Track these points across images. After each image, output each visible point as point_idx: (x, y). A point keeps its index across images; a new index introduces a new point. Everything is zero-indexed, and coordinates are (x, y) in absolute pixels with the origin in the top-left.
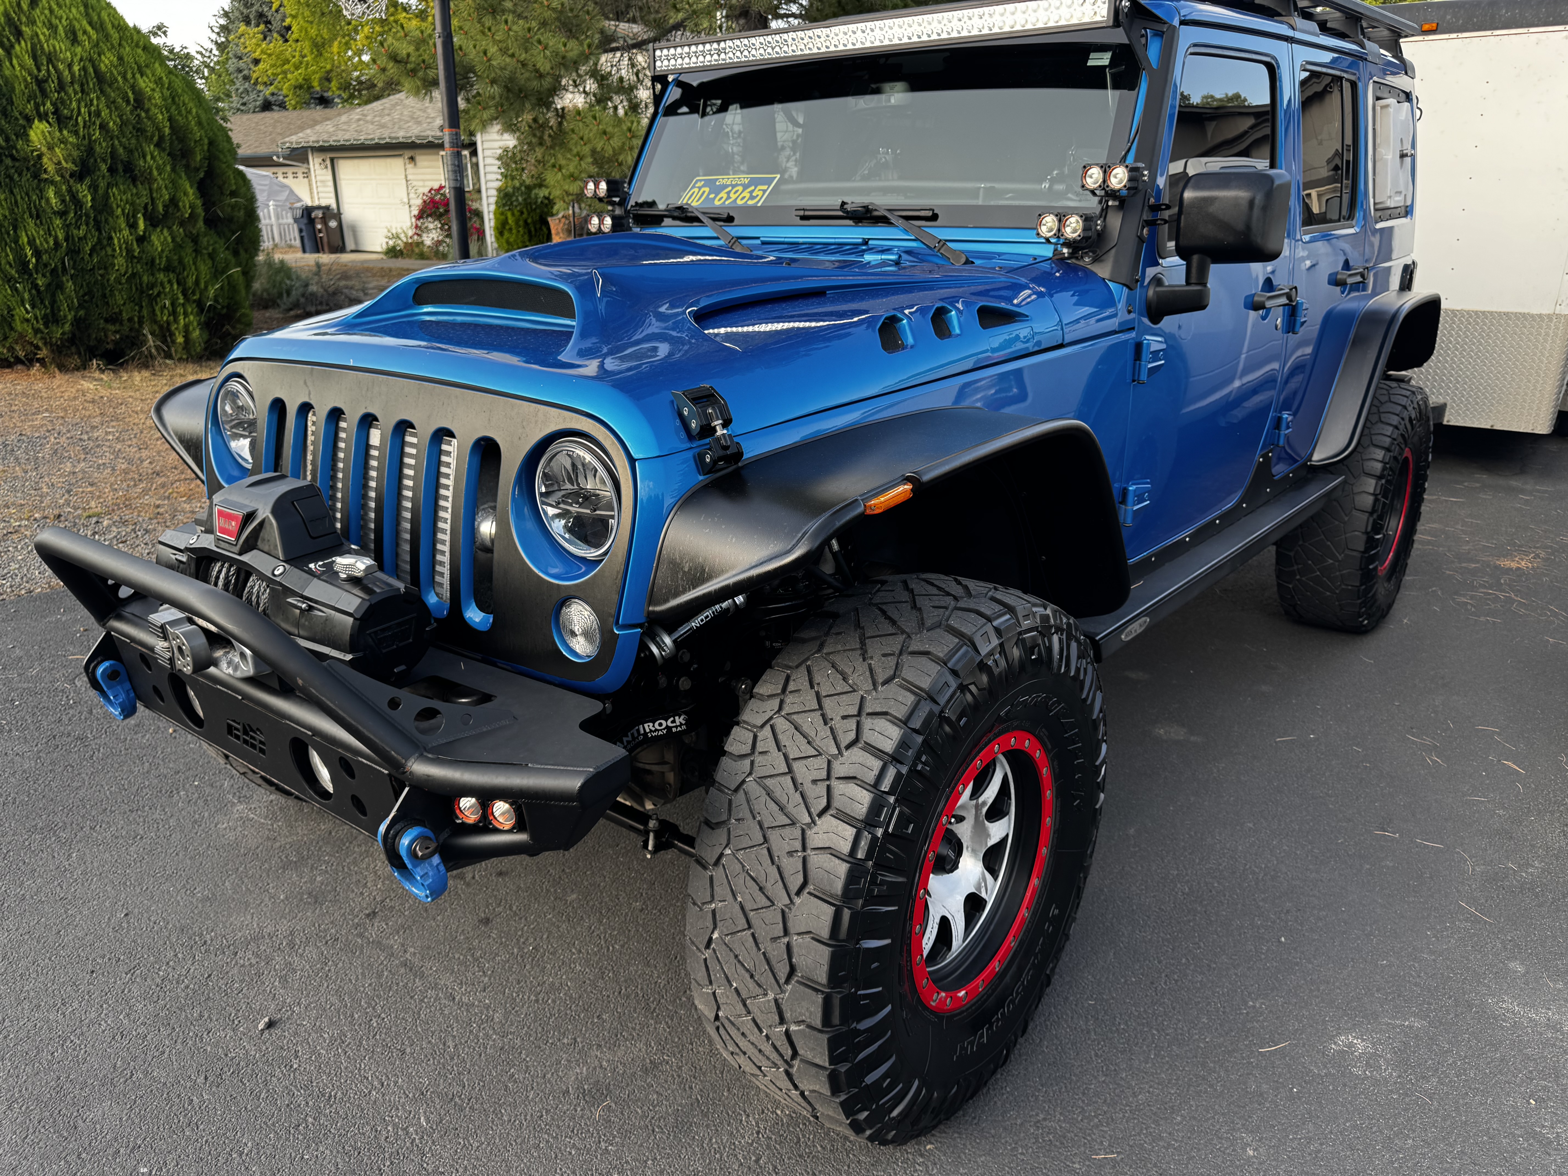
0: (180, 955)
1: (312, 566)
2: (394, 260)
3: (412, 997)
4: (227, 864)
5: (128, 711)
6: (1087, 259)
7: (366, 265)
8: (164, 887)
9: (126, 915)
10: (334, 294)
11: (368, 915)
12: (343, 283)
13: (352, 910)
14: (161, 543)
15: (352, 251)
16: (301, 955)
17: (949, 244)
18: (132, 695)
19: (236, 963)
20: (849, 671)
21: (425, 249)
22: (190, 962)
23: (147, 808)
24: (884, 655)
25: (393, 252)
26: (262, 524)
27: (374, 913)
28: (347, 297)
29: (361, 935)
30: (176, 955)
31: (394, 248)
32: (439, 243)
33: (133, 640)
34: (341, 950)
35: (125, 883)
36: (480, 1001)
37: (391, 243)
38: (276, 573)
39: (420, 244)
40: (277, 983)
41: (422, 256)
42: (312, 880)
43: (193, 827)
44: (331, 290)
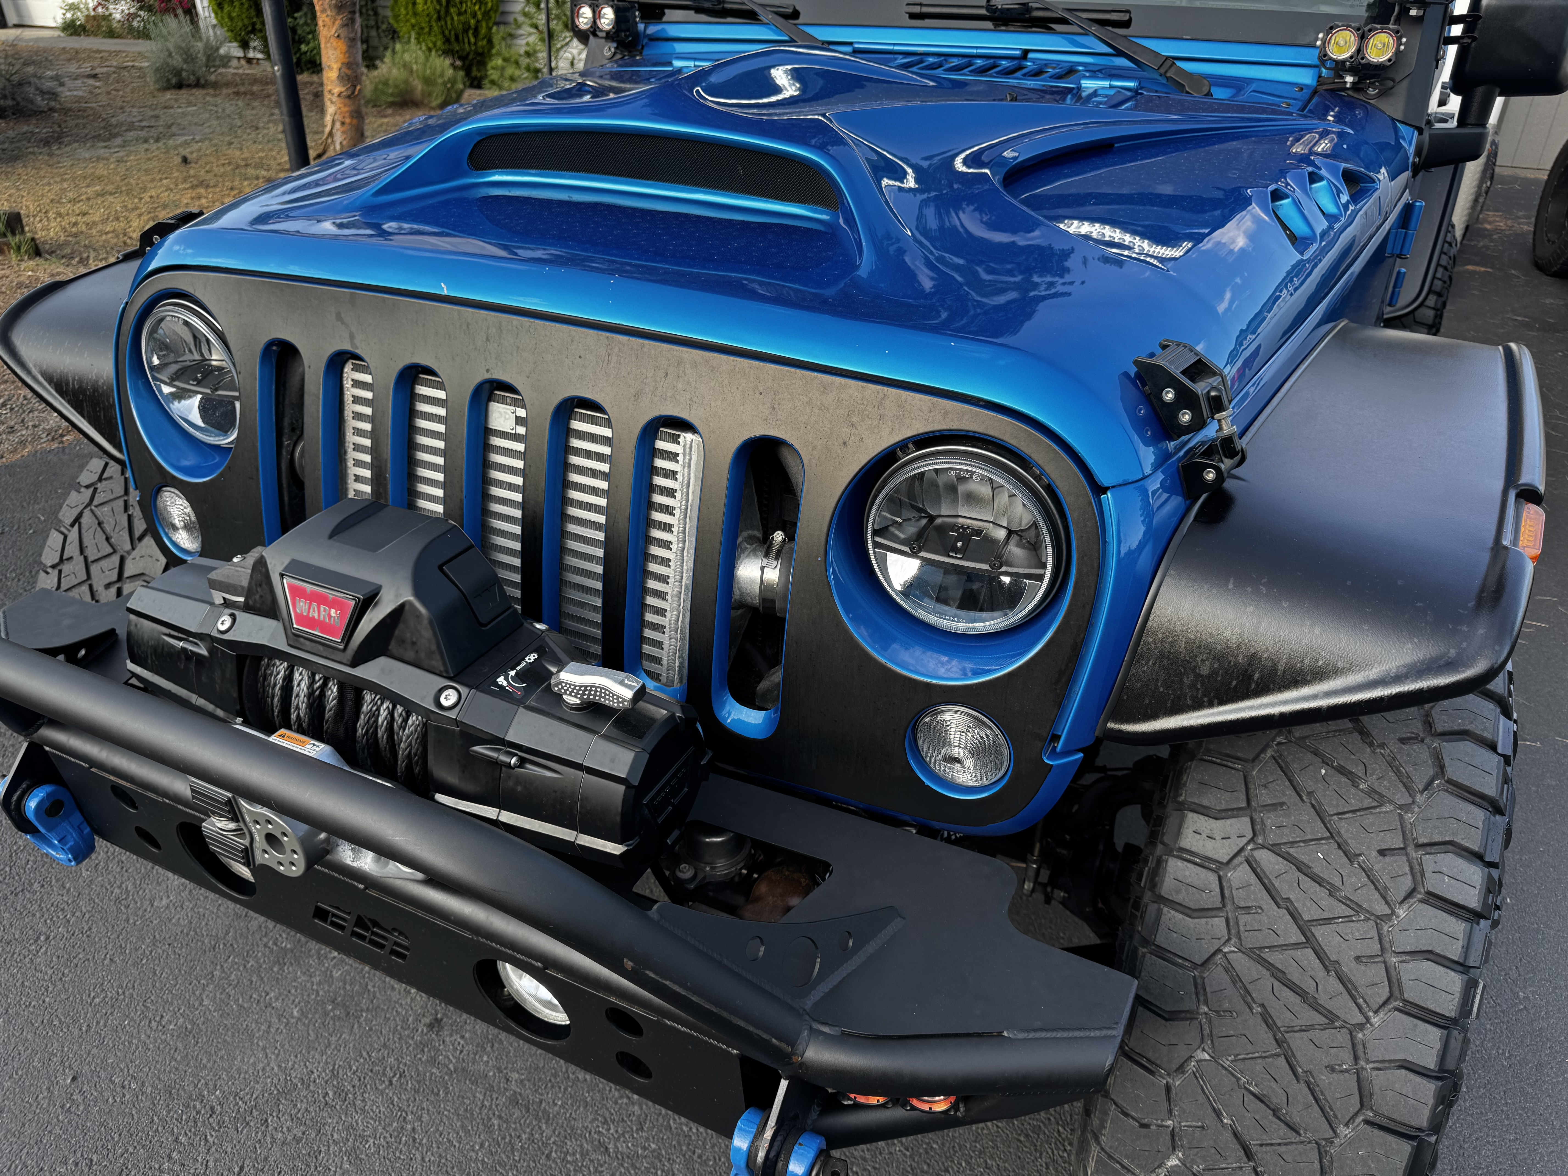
0: (182, 1139)
1: (501, 680)
2: (75, 38)
3: (548, 1157)
4: (192, 968)
5: (81, 853)
6: (1371, 92)
7: (42, 45)
8: (113, 1022)
9: (74, 1079)
10: (20, 84)
11: (430, 1026)
12: (30, 69)
13: (405, 1021)
14: (131, 611)
15: (16, 26)
16: (363, 1110)
17: (1179, 64)
18: (87, 830)
19: (274, 1140)
20: (1359, 771)
21: (115, 25)
22: (202, 1149)
23: (36, 886)
24: (1403, 741)
25: (71, 28)
26: (398, 614)
27: (438, 1021)
28: (37, 89)
29: (433, 1061)
30: (176, 1140)
31: (73, 21)
32: (131, 16)
33: (93, 763)
34: (417, 1091)
35: (51, 1022)
36: (644, 1148)
37: (69, 15)
38: (445, 703)
39: (107, 18)
40: (346, 1166)
41: (111, 34)
42: (328, 978)
43: (119, 910)
44: (16, 78)
